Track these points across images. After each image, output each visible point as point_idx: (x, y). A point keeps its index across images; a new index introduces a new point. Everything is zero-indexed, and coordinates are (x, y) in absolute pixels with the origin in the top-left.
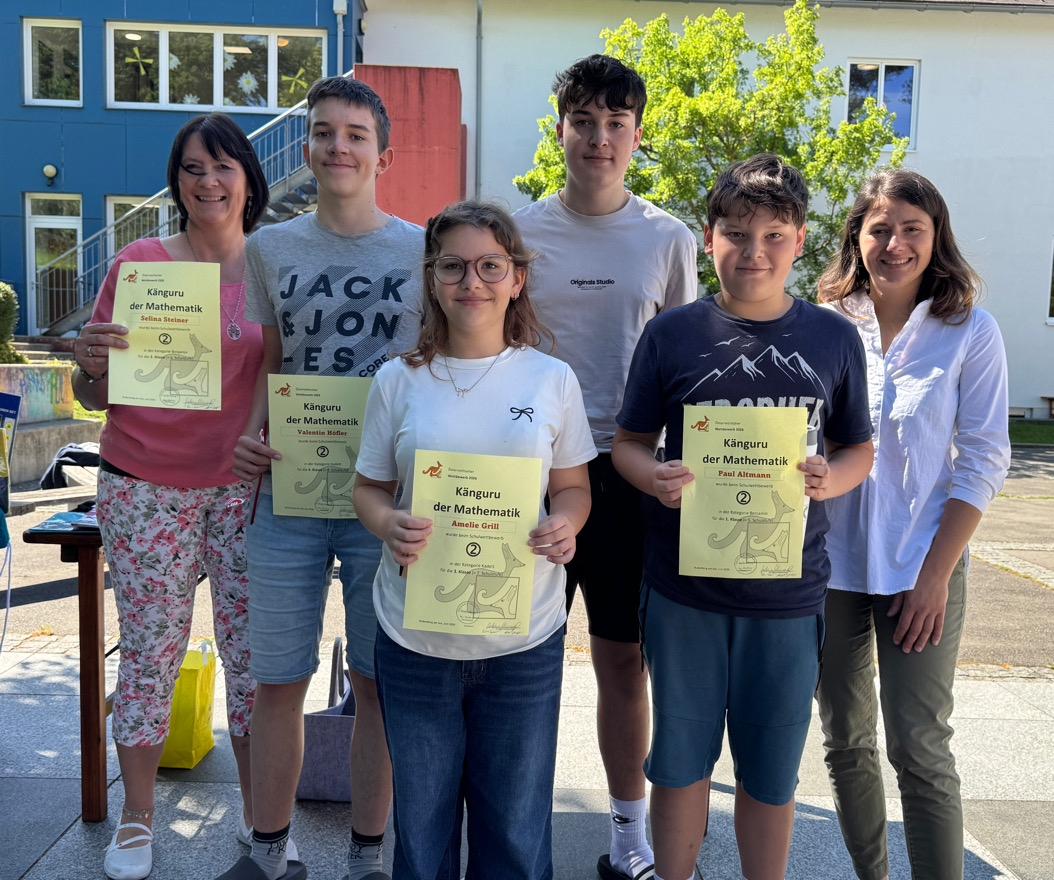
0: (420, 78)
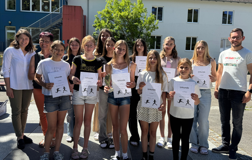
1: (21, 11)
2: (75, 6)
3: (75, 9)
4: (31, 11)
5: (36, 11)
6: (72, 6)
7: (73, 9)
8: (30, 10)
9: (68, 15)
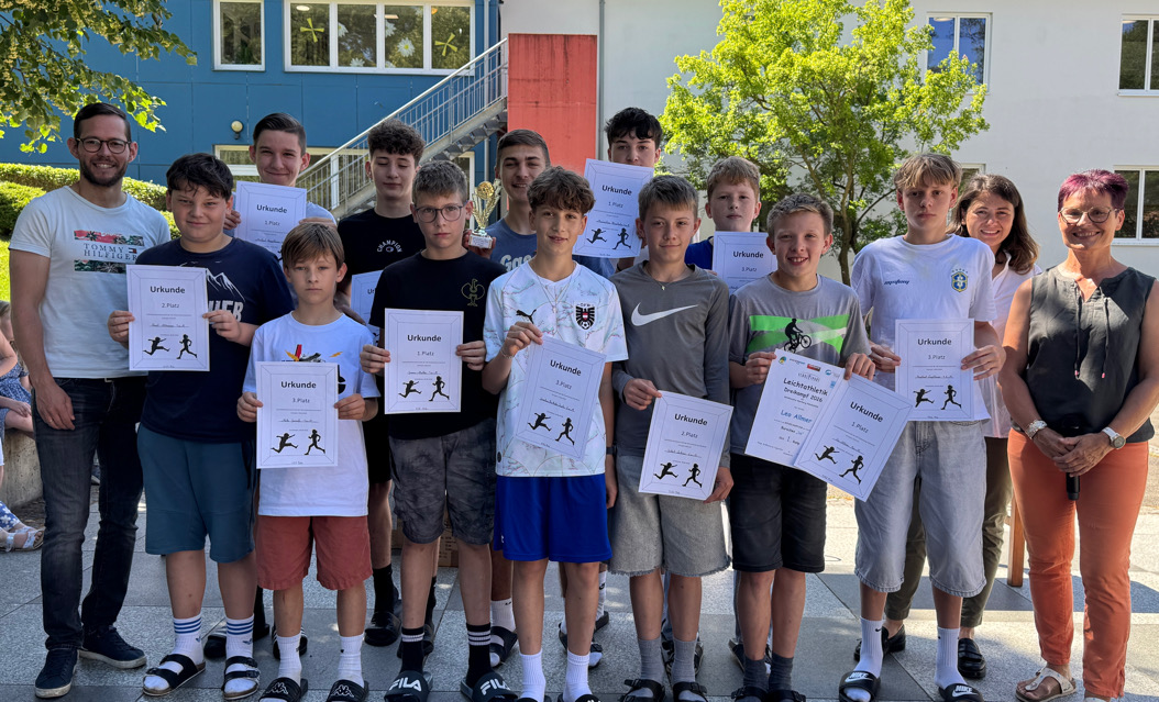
0: (565, 44)
1: (286, 70)
2: (566, 37)
3: (566, 53)
4: (334, 66)
5: (355, 68)
6: (552, 35)
7: (559, 51)
8: (328, 64)
9: (535, 80)
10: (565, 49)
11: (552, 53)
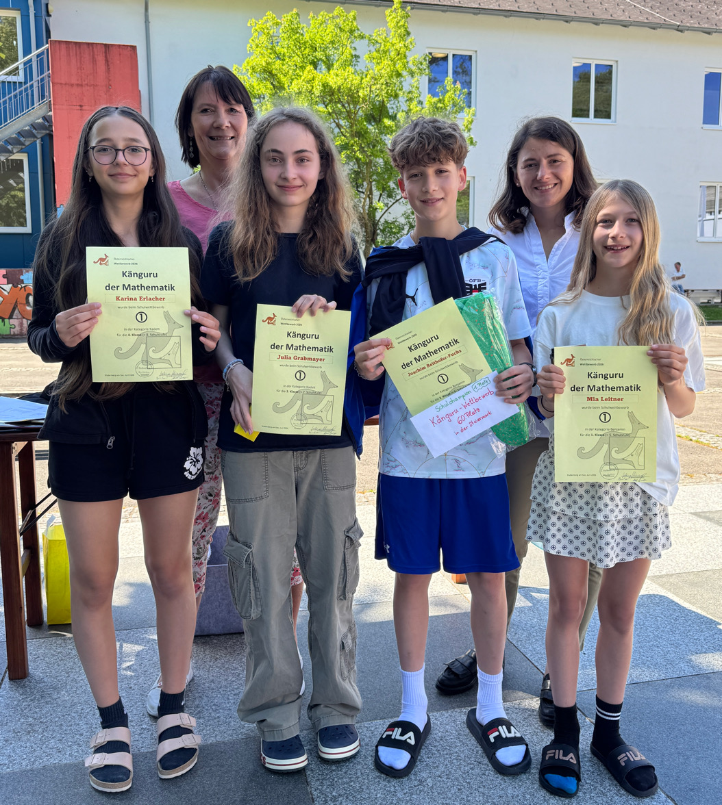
0: (106, 52)
7: (100, 59)
10: (106, 57)
11: (94, 61)
